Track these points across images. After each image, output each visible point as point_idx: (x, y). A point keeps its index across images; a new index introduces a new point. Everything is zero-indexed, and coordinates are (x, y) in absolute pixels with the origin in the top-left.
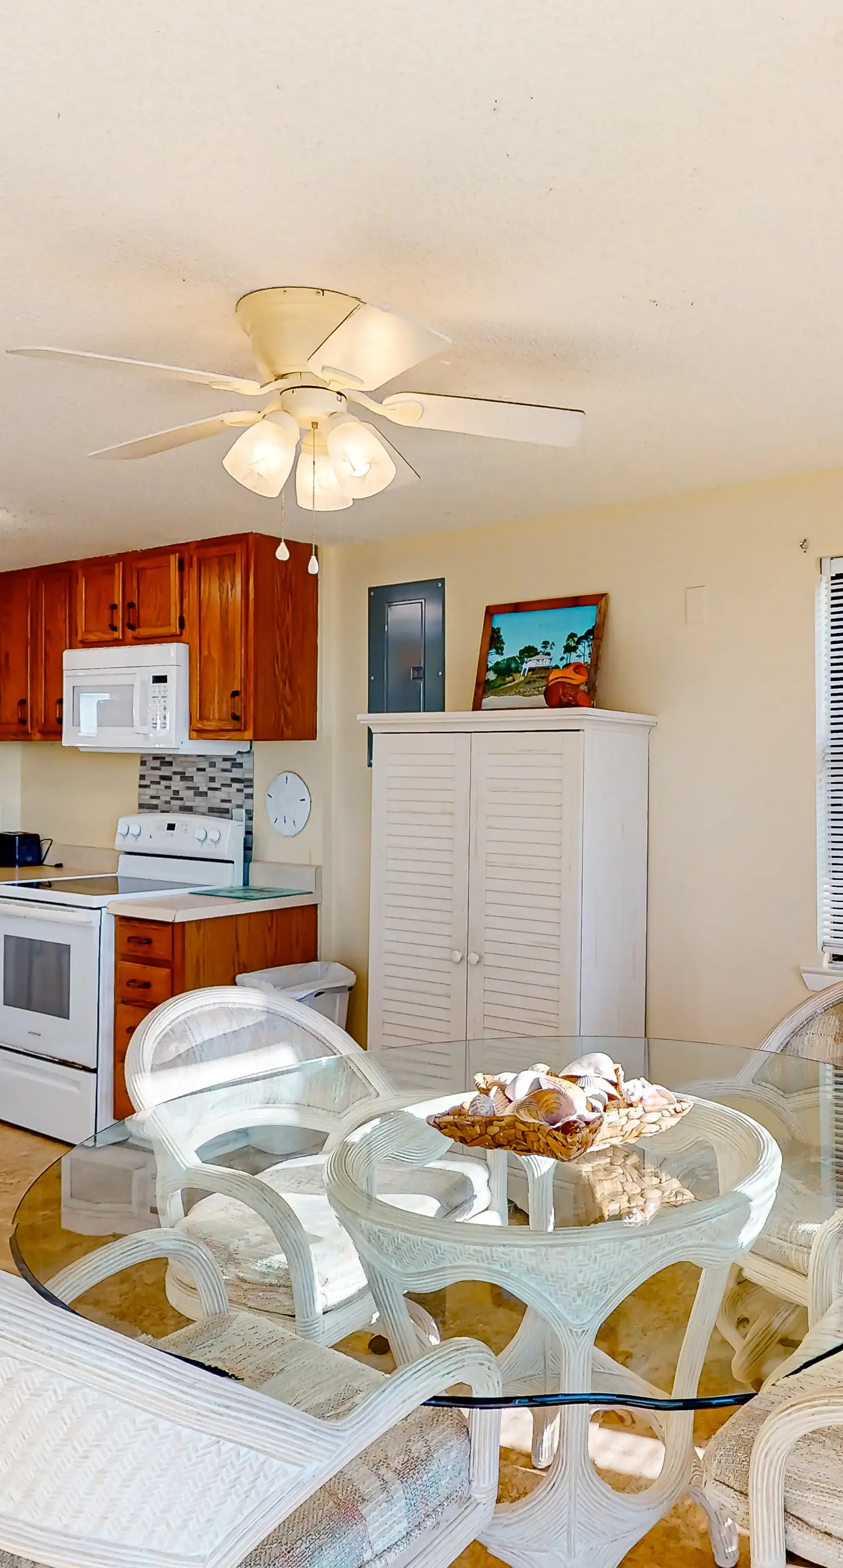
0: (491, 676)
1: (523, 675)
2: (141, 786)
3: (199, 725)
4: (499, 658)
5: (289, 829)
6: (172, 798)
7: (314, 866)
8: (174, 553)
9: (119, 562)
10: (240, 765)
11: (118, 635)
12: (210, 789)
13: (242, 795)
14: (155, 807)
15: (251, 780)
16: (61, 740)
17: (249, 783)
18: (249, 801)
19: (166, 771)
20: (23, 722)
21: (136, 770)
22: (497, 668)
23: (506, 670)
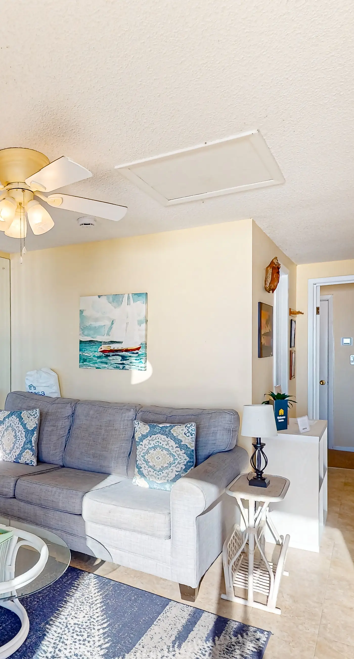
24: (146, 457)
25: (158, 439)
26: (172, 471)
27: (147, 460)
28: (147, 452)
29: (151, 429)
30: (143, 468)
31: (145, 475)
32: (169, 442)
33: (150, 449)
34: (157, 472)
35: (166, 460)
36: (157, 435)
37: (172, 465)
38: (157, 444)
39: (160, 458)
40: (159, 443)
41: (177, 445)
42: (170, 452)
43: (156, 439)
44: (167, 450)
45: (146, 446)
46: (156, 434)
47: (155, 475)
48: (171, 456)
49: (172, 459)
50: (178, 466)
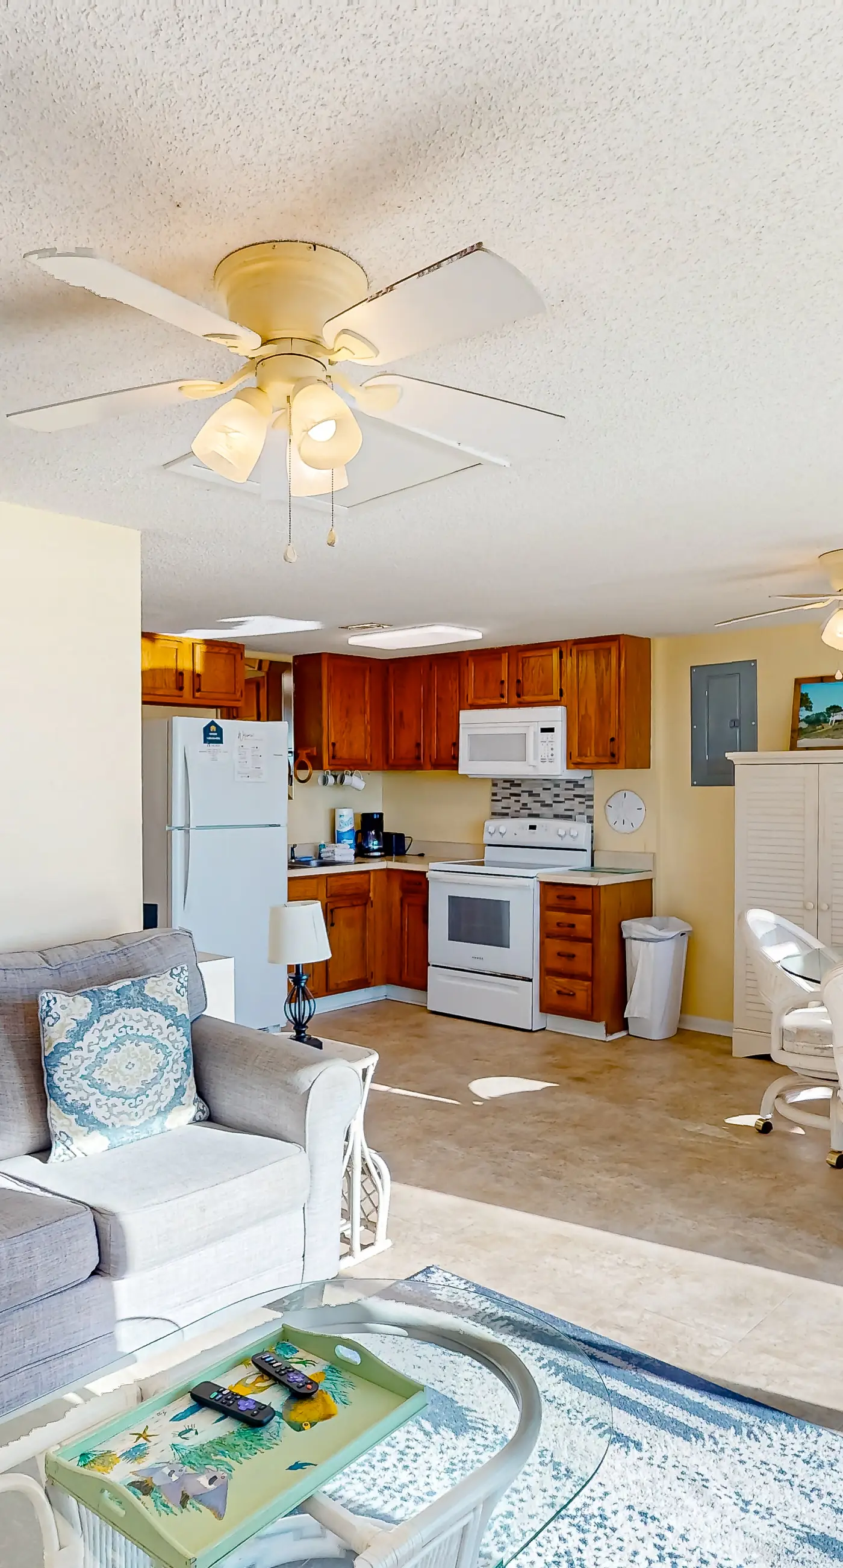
0: (803, 725)
1: (831, 724)
2: (493, 800)
3: (579, 760)
4: (809, 713)
5: (627, 828)
6: (521, 809)
7: (651, 853)
8: (555, 647)
9: (505, 652)
10: (583, 786)
11: (505, 700)
12: (554, 802)
13: (584, 806)
14: (507, 814)
15: (592, 796)
16: (457, 769)
17: (590, 798)
18: (590, 810)
19: (515, 790)
20: (418, 758)
21: (488, 789)
22: (807, 720)
23: (816, 721)
24: (96, 1075)
25: (124, 1019)
26: (166, 1083)
27: (99, 1082)
28: (100, 1061)
29: (93, 1002)
30: (93, 1105)
31: (103, 1120)
32: (152, 1019)
33: (104, 1052)
34: (133, 1101)
35: (150, 1064)
36: (116, 1013)
37: (165, 1070)
38: (124, 1034)
39: (133, 1065)
40: (128, 1028)
41: (170, 1021)
42: (156, 1043)
43: (117, 1022)
44: (150, 1039)
45: (91, 1048)
46: (113, 1011)
47: (129, 1110)
48: (159, 1051)
49: (161, 1056)
50: (176, 1066)
